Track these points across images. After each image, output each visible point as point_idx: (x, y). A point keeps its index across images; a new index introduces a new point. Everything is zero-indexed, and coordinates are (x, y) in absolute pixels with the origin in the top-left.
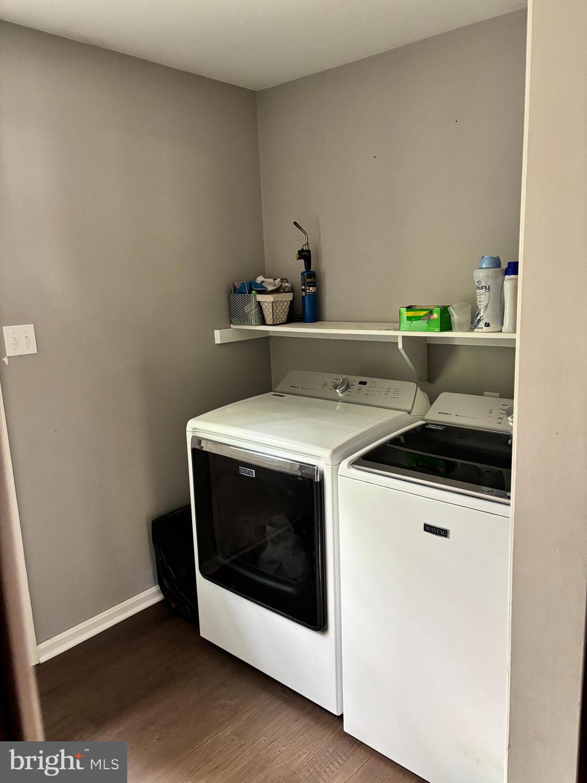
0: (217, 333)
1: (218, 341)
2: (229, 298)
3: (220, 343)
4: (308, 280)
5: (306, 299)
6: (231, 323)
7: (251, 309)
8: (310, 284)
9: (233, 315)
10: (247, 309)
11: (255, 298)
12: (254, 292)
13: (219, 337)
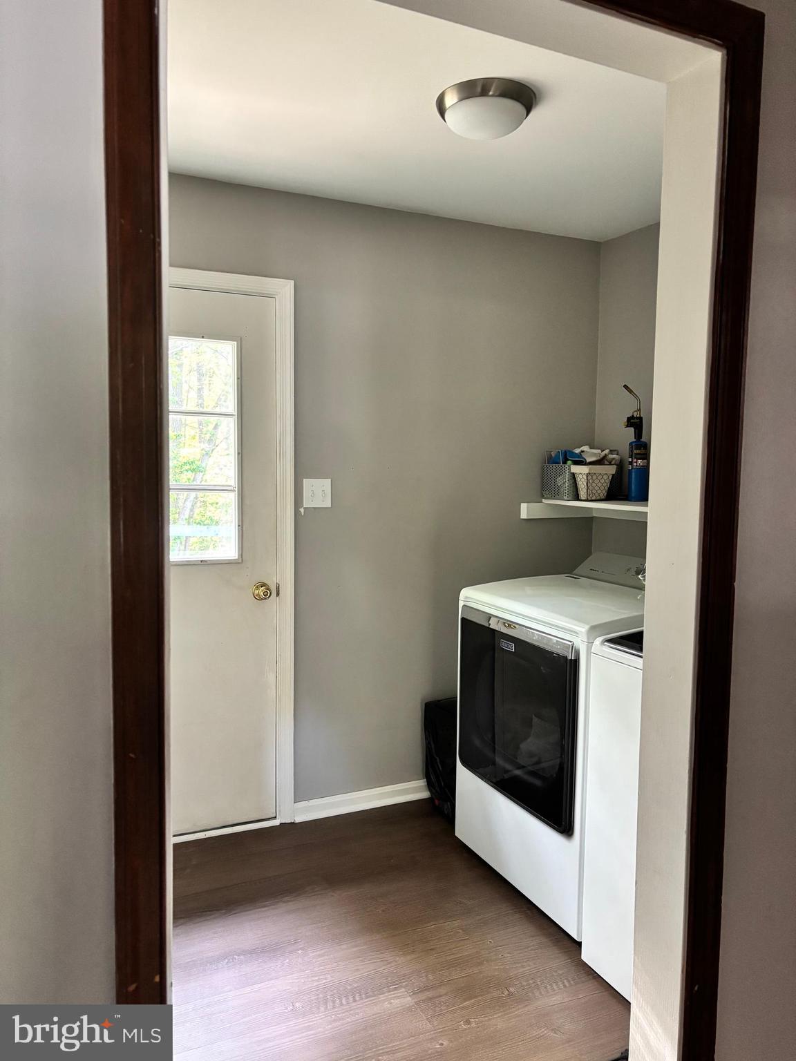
0: (524, 506)
1: (524, 515)
2: (542, 469)
3: (526, 518)
4: (635, 452)
5: (633, 474)
6: (543, 497)
7: (564, 482)
8: (638, 456)
9: (546, 488)
10: (559, 481)
11: (569, 469)
12: (569, 462)
13: (525, 511)
